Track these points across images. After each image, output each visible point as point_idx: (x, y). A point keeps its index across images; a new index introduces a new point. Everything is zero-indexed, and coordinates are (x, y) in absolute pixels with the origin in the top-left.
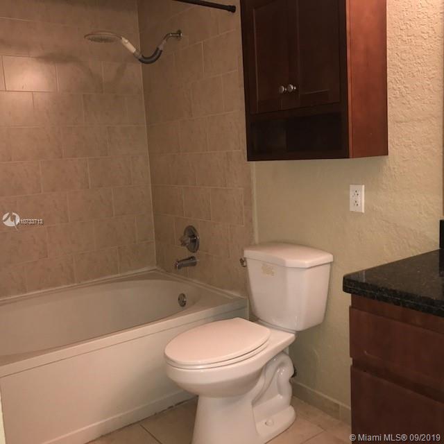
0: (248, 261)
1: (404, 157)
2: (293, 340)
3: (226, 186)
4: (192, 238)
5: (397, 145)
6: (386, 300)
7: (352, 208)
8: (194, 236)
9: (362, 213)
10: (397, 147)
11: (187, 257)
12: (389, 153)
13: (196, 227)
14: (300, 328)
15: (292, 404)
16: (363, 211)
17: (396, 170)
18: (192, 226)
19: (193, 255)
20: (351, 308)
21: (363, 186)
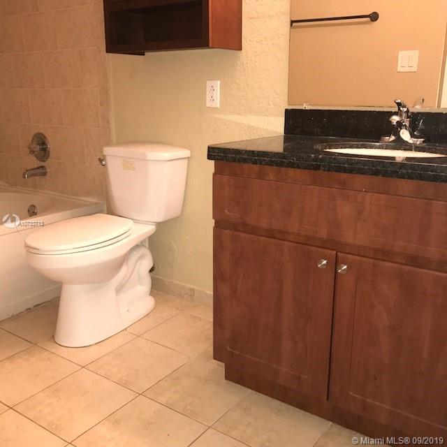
0: (108, 158)
1: (256, 52)
2: (154, 231)
3: (79, 87)
4: (41, 146)
5: (250, 41)
6: (245, 161)
7: (209, 104)
8: (44, 143)
9: (217, 108)
10: (250, 43)
11: (36, 167)
12: (243, 49)
13: (46, 134)
14: (160, 220)
15: (151, 294)
16: (218, 106)
17: (249, 65)
18: (41, 134)
19: (43, 164)
20: (214, 175)
21: (219, 82)
